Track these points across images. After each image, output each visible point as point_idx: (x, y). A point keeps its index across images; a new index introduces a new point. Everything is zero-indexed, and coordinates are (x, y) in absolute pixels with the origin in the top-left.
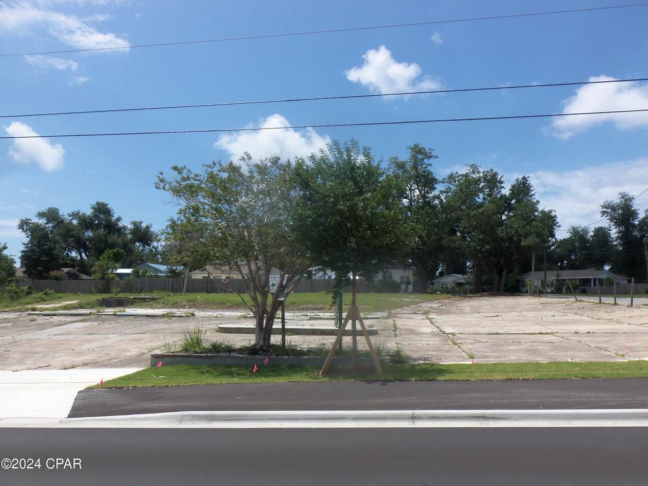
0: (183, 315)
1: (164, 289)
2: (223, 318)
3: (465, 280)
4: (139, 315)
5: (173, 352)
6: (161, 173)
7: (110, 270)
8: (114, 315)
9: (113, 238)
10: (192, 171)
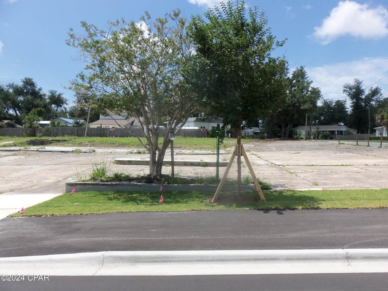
0: (87, 151)
1: (72, 134)
2: (115, 153)
3: (260, 131)
4: (56, 151)
5: (84, 181)
6: (72, 30)
7: (35, 121)
8: (37, 151)
9: (37, 101)
10: (98, 28)
